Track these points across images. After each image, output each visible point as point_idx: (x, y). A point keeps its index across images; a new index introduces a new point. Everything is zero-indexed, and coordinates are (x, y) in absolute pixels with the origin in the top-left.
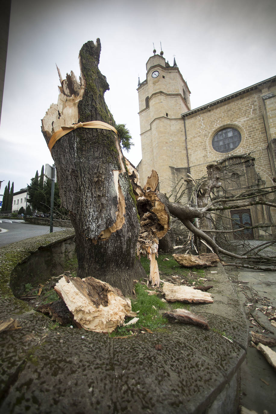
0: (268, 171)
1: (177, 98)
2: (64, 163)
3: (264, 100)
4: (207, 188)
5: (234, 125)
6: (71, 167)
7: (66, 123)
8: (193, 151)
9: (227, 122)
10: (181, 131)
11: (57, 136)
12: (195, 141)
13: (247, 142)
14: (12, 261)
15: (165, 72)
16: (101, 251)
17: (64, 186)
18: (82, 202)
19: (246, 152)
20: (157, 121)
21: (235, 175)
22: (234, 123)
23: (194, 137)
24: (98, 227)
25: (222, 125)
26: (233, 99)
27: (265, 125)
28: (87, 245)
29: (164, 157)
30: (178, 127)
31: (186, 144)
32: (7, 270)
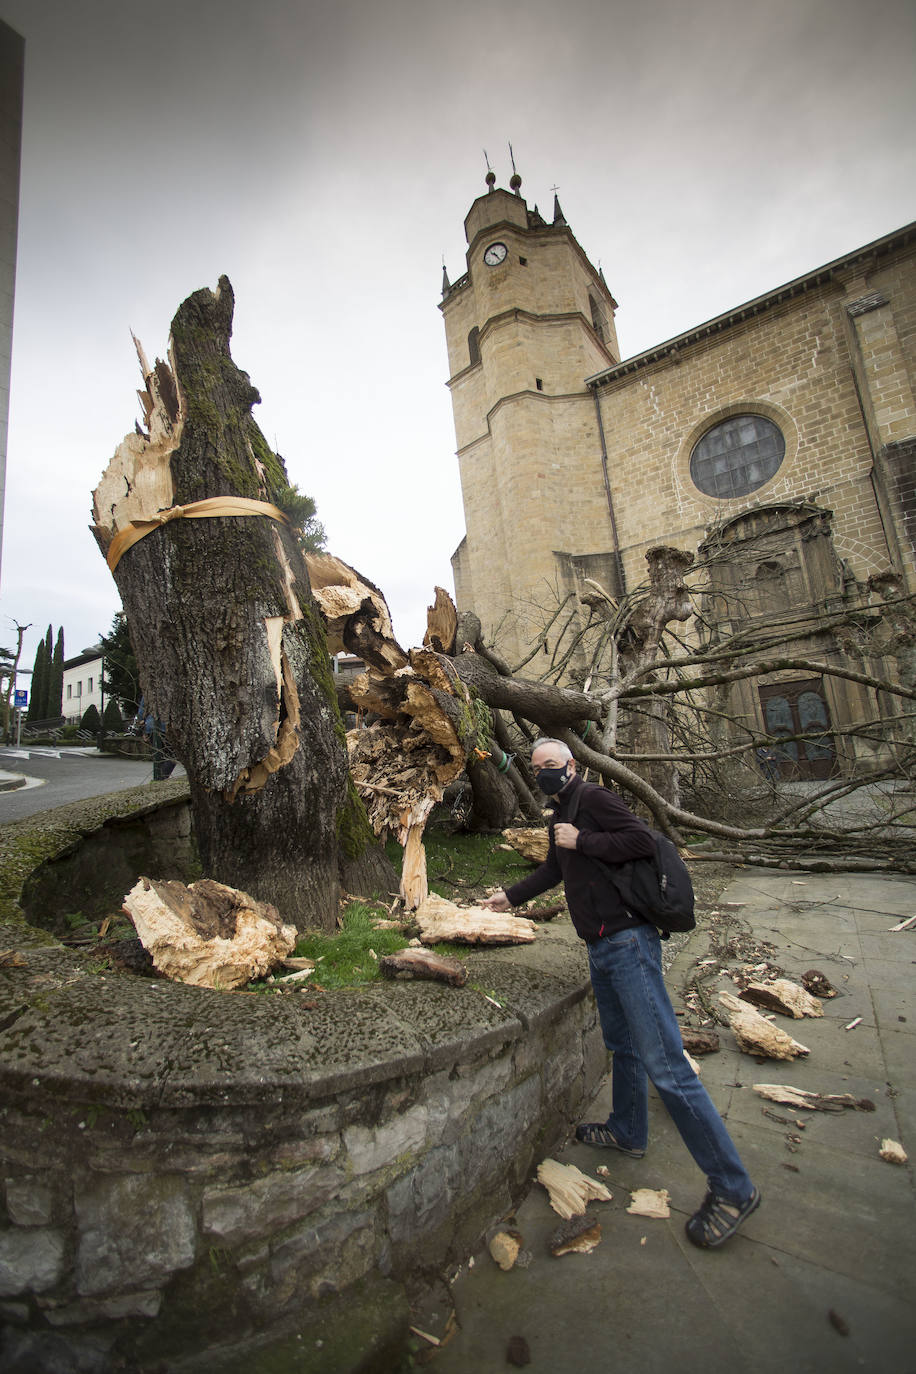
0: (878, 549)
1: (571, 328)
2: (143, 608)
3: (851, 318)
4: (649, 621)
5: (760, 405)
6: (160, 617)
7: (144, 508)
8: (628, 498)
9: (737, 396)
10: (589, 435)
11: (123, 542)
12: (634, 465)
13: (804, 458)
14: (32, 853)
15: (525, 244)
16: (245, 820)
17: (148, 664)
18: (191, 701)
19: (802, 491)
20: (508, 407)
21: (770, 569)
22: (759, 398)
23: (632, 452)
24: (233, 760)
25: (719, 407)
26: (752, 321)
27: (860, 401)
28: (213, 807)
29: (534, 521)
30: (577, 423)
31: (606, 475)
32: (18, 873)
